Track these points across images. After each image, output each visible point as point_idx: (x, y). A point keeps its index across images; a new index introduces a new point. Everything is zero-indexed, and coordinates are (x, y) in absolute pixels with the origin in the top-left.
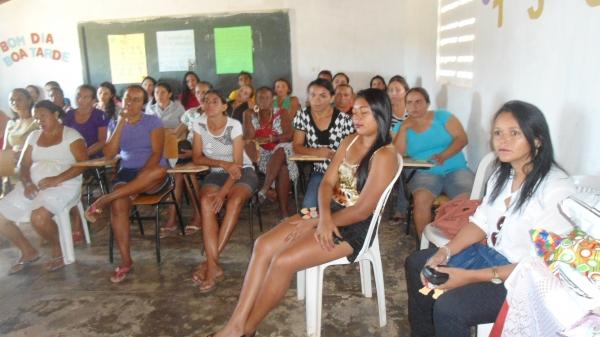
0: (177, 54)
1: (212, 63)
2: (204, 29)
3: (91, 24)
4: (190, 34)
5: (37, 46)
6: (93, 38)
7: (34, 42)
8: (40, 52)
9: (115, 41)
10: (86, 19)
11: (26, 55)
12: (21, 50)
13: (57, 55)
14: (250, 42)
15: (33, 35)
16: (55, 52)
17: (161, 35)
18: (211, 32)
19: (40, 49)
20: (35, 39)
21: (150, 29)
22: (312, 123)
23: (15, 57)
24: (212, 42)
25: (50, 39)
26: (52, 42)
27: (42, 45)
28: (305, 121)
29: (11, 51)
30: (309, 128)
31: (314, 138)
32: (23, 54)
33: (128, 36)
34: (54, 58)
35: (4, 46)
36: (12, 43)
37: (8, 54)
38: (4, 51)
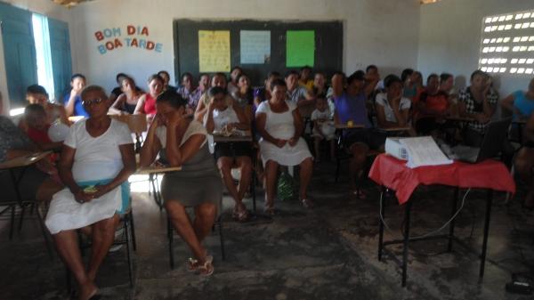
1: (283, 59)
2: (278, 30)
4: (267, 34)
5: (132, 37)
7: (129, 34)
8: (134, 42)
9: (204, 36)
10: (181, 15)
11: (121, 45)
12: (116, 41)
13: (150, 46)
14: (312, 43)
15: (129, 28)
16: (149, 43)
17: (244, 34)
18: (284, 34)
19: (135, 40)
20: (131, 30)
21: (235, 28)
23: (110, 46)
24: (284, 42)
25: (145, 31)
26: (147, 34)
27: (138, 36)
29: (106, 40)
32: (118, 43)
33: (216, 32)
34: (148, 47)
35: (99, 36)
36: (108, 33)
37: (103, 42)
38: (99, 40)
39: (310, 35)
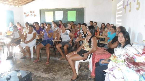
0: (59, 16)
1: (67, 19)
2: (65, 11)
3: (42, 9)
4: (62, 12)
6: (42, 12)
7: (31, 13)
8: (32, 15)
9: (47, 13)
10: (41, 8)
11: (29, 15)
12: (28, 14)
13: (35, 16)
14: (75, 14)
15: (31, 11)
16: (35, 15)
18: (67, 12)
20: (31, 12)
21: (54, 11)
22: (83, 33)
23: (27, 16)
24: (67, 14)
25: (34, 12)
26: (34, 13)
27: (32, 13)
28: (82, 32)
29: (26, 14)
30: (82, 33)
31: (83, 36)
32: (28, 15)
33: (49, 12)
34: (34, 16)
35: (25, 13)
36: (26, 13)
37: (26, 15)
38: (25, 14)
39: (75, 12)
